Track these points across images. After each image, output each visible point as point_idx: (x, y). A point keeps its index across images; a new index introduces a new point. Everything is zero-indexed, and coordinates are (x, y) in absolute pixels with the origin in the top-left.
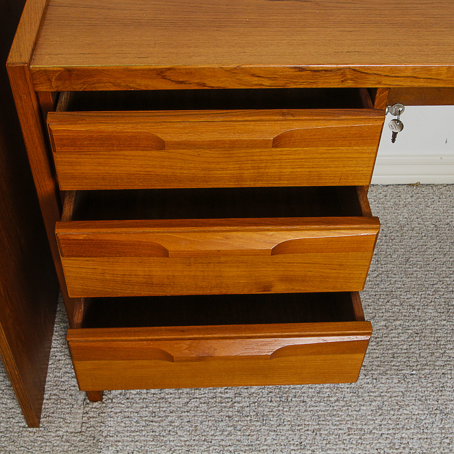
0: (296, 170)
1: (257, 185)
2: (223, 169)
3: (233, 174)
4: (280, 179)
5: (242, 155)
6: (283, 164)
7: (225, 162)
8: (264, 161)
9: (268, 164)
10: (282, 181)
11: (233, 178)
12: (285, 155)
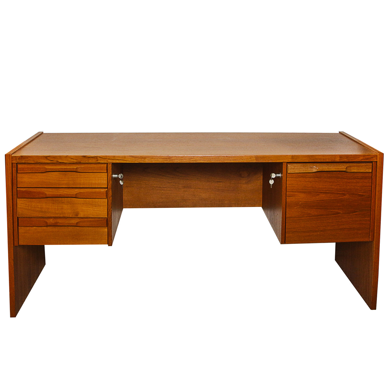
0: (85, 181)
2: (63, 180)
3: (66, 182)
6: (81, 179)
7: (64, 178)
8: (75, 178)
9: (77, 179)
10: (81, 185)
12: (81, 176)
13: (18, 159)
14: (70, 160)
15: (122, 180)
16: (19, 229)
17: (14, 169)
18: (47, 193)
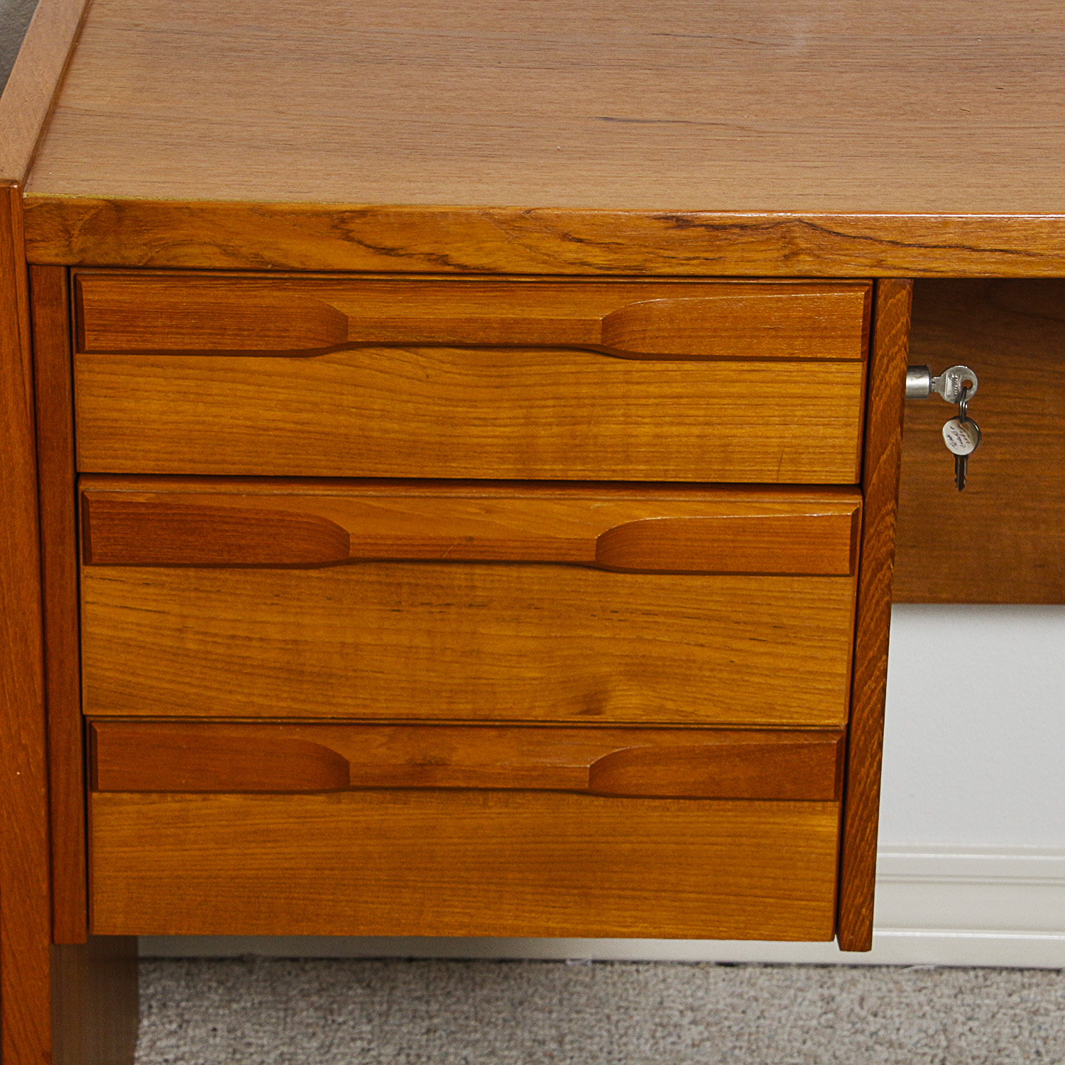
0: (666, 429)
1: (570, 473)
2: (484, 421)
3: (509, 438)
4: (627, 460)
5: (531, 381)
6: (633, 410)
7: (491, 401)
8: (587, 401)
9: (598, 411)
10: (631, 462)
11: (511, 448)
12: (638, 383)
13: (85, 231)
14: (552, 245)
15: (962, 418)
16: (95, 810)
17: (51, 317)
18: (355, 528)
